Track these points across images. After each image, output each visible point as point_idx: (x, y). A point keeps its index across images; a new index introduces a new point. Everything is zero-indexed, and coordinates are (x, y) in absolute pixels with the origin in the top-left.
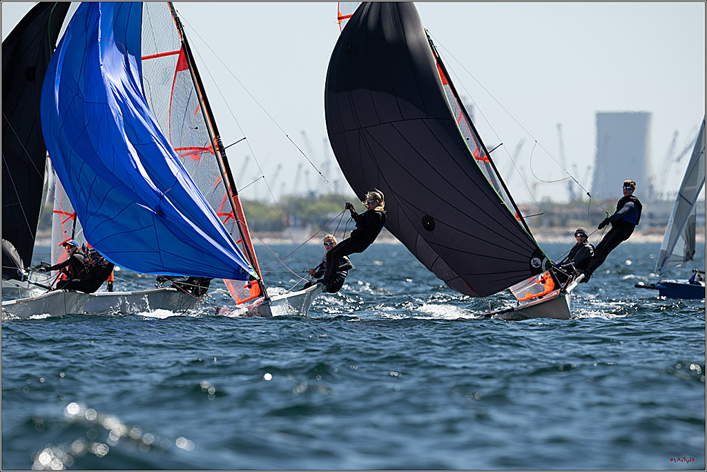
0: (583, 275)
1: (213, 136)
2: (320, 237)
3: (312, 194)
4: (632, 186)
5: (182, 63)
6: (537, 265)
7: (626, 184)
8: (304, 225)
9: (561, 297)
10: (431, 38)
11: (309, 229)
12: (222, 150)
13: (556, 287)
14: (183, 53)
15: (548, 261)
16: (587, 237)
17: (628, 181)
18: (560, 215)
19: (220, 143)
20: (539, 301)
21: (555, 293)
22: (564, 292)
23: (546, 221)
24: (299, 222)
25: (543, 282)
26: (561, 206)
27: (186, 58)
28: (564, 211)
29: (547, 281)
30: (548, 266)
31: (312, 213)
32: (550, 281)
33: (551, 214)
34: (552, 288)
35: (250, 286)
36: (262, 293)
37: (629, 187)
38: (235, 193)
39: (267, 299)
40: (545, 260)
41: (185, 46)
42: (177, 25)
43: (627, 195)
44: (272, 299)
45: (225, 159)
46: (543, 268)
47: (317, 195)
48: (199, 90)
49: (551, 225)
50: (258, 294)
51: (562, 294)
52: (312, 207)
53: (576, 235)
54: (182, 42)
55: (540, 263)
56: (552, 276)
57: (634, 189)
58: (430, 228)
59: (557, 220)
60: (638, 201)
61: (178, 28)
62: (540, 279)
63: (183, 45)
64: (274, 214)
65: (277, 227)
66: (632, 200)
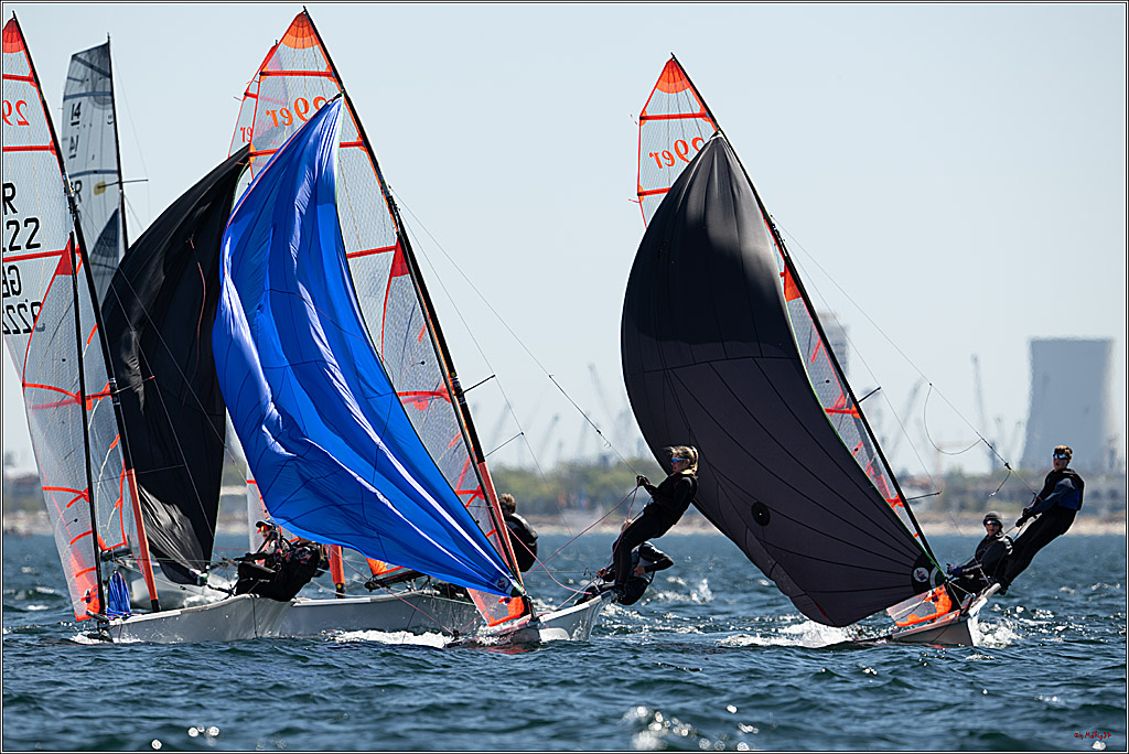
0: (997, 585)
1: (447, 373)
2: (614, 524)
3: (604, 459)
4: (1067, 454)
5: (397, 265)
6: (922, 578)
7: (1058, 452)
8: (591, 508)
9: (962, 622)
10: (777, 227)
11: (600, 512)
12: (460, 394)
13: (954, 607)
14: (400, 249)
15: (940, 572)
16: (1001, 526)
17: (1062, 447)
18: (975, 494)
19: (455, 382)
20: (927, 626)
21: (952, 616)
22: (966, 615)
23: (955, 502)
24: (584, 502)
25: (935, 599)
26: (975, 480)
27: (404, 257)
28: (982, 487)
29: (941, 598)
30: (940, 580)
31: (605, 487)
32: (944, 599)
33: (961, 492)
34: (948, 609)
35: (507, 601)
36: (527, 608)
37: (1062, 456)
38: (481, 459)
39: (535, 620)
40: (934, 572)
41: (403, 239)
42: (390, 207)
43: (1060, 467)
44: (542, 619)
45: (464, 408)
46: (932, 582)
47: (612, 461)
48: (424, 304)
49: (963, 507)
50: (520, 612)
51: (962, 619)
52: (604, 479)
53: (985, 523)
54: (398, 233)
55: (927, 575)
56: (949, 592)
57: (1070, 458)
58: (763, 520)
59: (971, 501)
60: (1076, 476)
61: (392, 212)
62: (930, 595)
63: (399, 238)
64: (546, 490)
65: (551, 509)
66: (1067, 476)
